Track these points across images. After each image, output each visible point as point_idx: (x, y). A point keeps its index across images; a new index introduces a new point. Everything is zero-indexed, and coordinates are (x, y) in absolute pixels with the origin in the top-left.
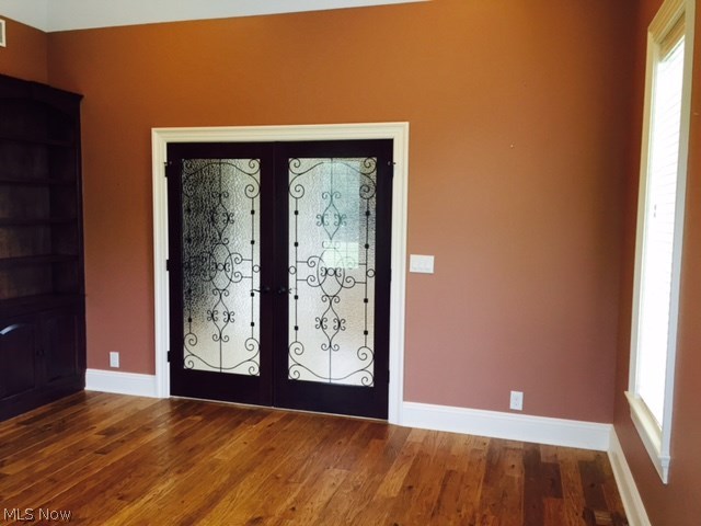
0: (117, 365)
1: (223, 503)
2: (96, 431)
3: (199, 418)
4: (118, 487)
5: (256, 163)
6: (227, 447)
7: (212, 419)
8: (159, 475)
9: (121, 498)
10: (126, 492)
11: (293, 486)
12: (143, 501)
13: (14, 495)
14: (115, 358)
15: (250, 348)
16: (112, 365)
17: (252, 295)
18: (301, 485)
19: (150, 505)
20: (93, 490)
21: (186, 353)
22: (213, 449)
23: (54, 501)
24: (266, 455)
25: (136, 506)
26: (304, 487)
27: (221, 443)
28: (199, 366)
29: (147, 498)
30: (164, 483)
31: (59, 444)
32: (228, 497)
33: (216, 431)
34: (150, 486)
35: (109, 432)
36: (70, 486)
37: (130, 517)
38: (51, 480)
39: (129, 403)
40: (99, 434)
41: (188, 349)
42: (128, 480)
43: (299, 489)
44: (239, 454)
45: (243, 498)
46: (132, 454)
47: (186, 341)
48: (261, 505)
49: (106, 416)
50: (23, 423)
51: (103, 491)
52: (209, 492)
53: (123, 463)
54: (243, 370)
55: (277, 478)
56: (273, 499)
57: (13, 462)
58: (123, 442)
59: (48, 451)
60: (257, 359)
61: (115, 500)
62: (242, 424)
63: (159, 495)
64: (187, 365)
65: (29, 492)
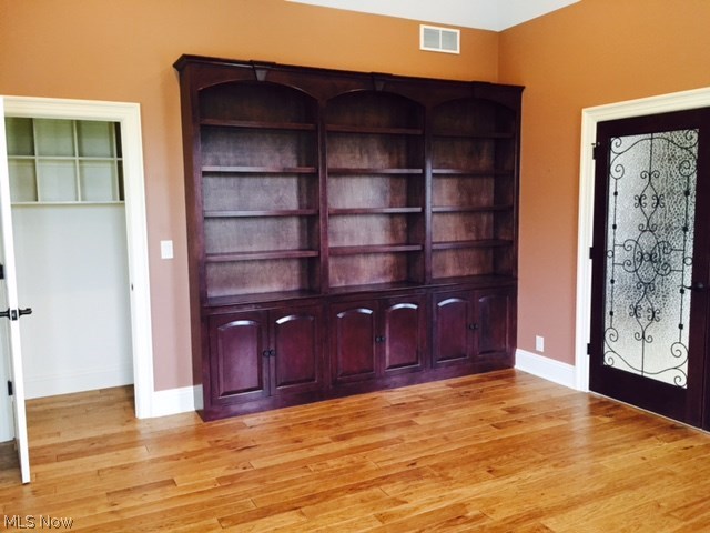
0: (542, 350)
1: (581, 510)
2: (503, 406)
3: (607, 420)
4: (493, 460)
5: (694, 135)
6: (620, 456)
7: (620, 425)
8: (535, 462)
9: (490, 471)
10: (498, 468)
11: (672, 521)
12: (507, 481)
13: (413, 441)
14: (540, 342)
15: (678, 354)
16: (538, 349)
17: (682, 292)
18: (684, 523)
19: (511, 486)
20: (472, 456)
21: (606, 349)
22: (604, 454)
23: (438, 455)
24: (661, 478)
25: (499, 483)
26: (686, 527)
27: (616, 451)
28: (619, 365)
29: (513, 479)
30: (535, 471)
31: (467, 409)
32: (590, 506)
33: (619, 437)
34: (520, 469)
35: (512, 411)
36: (456, 447)
37: (488, 490)
38: (445, 438)
39: (545, 389)
40: (503, 409)
41: (609, 344)
42: (505, 457)
43: (679, 527)
44: (628, 468)
45: (606, 512)
46: (522, 436)
47: (607, 335)
48: (623, 526)
49: (518, 395)
50: (450, 385)
51: (479, 460)
52: (574, 494)
53: (510, 441)
54: (668, 378)
55: (659, 506)
56: (640, 526)
57: (427, 415)
58: (520, 422)
59: (456, 413)
60: (685, 368)
61: (484, 472)
62: (653, 438)
63: (524, 481)
64: (607, 362)
65: (424, 442)
